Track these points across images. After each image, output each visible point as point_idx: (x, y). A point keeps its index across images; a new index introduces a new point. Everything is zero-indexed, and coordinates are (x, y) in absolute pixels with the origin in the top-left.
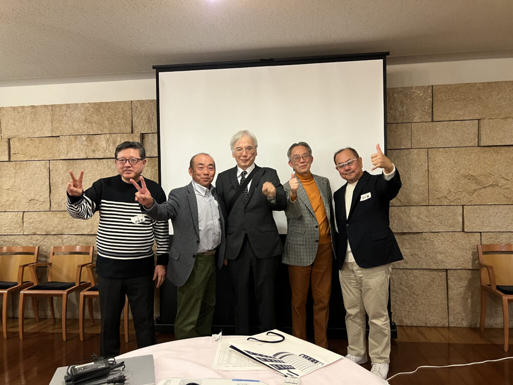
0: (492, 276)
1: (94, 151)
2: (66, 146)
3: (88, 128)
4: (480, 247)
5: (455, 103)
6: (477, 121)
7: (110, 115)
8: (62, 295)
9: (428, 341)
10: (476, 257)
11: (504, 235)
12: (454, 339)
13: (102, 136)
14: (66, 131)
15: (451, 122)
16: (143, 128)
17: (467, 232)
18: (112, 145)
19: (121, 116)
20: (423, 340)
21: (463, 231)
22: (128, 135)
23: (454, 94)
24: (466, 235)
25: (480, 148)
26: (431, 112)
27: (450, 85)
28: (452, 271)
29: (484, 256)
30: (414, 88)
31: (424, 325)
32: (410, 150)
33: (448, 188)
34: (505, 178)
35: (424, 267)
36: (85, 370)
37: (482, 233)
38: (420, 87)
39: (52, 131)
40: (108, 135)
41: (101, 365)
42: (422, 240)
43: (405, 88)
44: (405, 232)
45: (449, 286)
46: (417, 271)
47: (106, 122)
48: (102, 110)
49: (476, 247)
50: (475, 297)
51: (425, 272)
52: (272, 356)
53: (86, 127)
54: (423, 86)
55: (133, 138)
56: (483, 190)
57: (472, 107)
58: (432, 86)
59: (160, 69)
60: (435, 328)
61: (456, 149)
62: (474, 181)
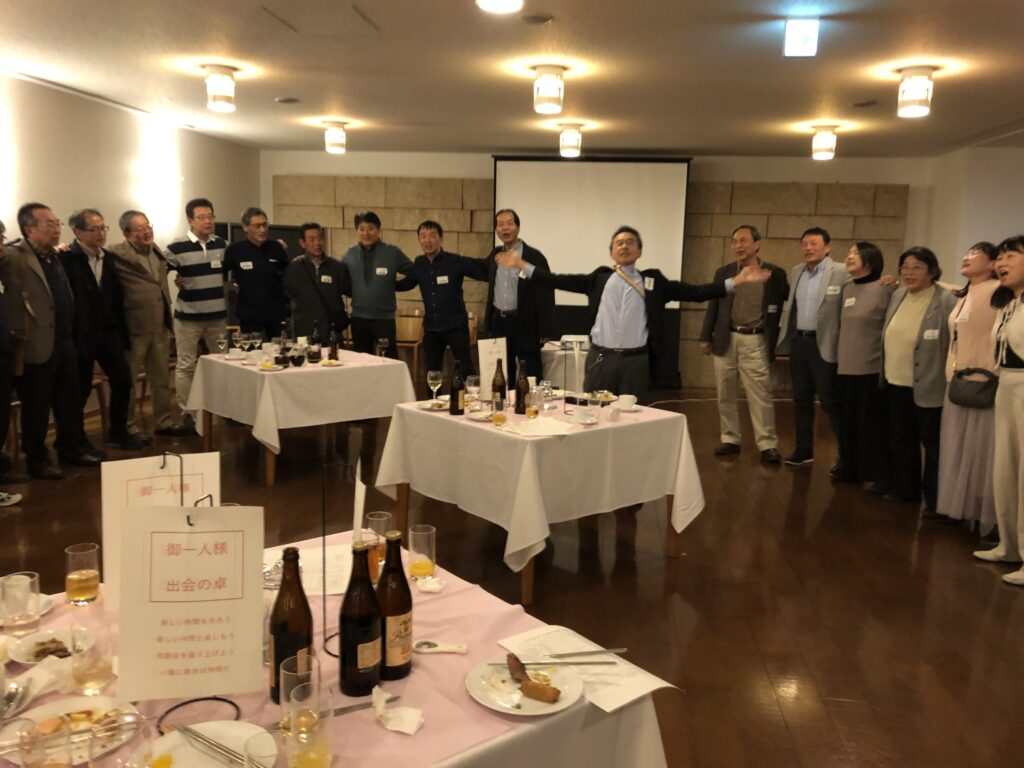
2: (399, 218)
5: (750, 199)
6: (766, 217)
7: (441, 191)
8: (412, 348)
13: (435, 210)
16: (473, 205)
18: (443, 219)
19: (453, 192)
22: (459, 211)
23: (749, 191)
27: (747, 183)
30: (717, 183)
32: (709, 238)
38: (722, 183)
39: (386, 202)
40: (440, 210)
47: (438, 198)
48: (435, 185)
55: (463, 214)
57: (764, 203)
58: (733, 183)
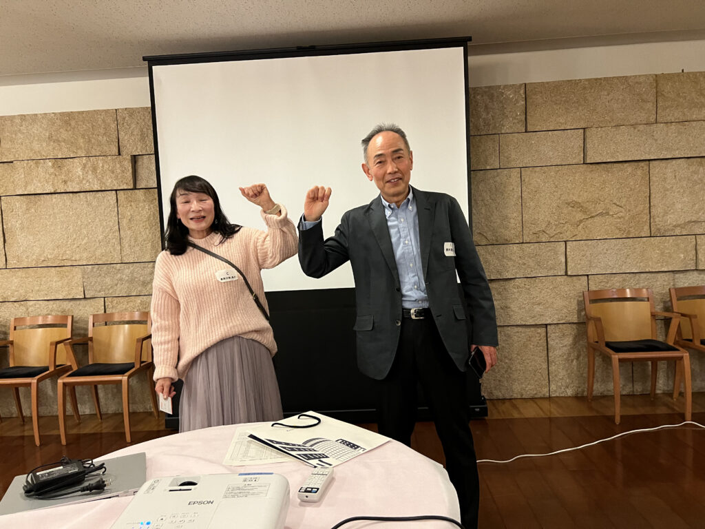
0: (601, 331)
1: (65, 182)
2: (23, 176)
3: (54, 148)
4: (586, 293)
5: (554, 106)
6: (582, 131)
7: (85, 130)
8: (30, 384)
9: (522, 417)
10: (581, 307)
11: (618, 278)
12: (556, 412)
13: (76, 160)
14: (21, 155)
15: (550, 132)
16: (135, 148)
17: (571, 276)
18: (90, 172)
19: (102, 131)
20: (516, 415)
21: (566, 274)
22: (114, 157)
23: (553, 95)
24: (569, 279)
25: (586, 166)
26: (524, 119)
27: (548, 83)
28: (553, 327)
29: (592, 305)
30: (502, 87)
31: (519, 397)
32: (499, 171)
33: (546, 219)
34: (618, 204)
35: (519, 323)
36: (51, 477)
37: (590, 276)
38: (510, 86)
40: (84, 158)
41: (72, 470)
42: (515, 288)
43: (490, 87)
44: (493, 278)
45: (549, 346)
46: (509, 328)
47: (81, 140)
48: (73, 123)
49: (581, 294)
50: (581, 358)
51: (520, 329)
52: (301, 444)
53: (51, 148)
54: (514, 85)
55: (120, 162)
56: (590, 221)
57: (575, 113)
58: (525, 84)
59: (153, 61)
60: (533, 399)
61: (557, 168)
62: (579, 209)
